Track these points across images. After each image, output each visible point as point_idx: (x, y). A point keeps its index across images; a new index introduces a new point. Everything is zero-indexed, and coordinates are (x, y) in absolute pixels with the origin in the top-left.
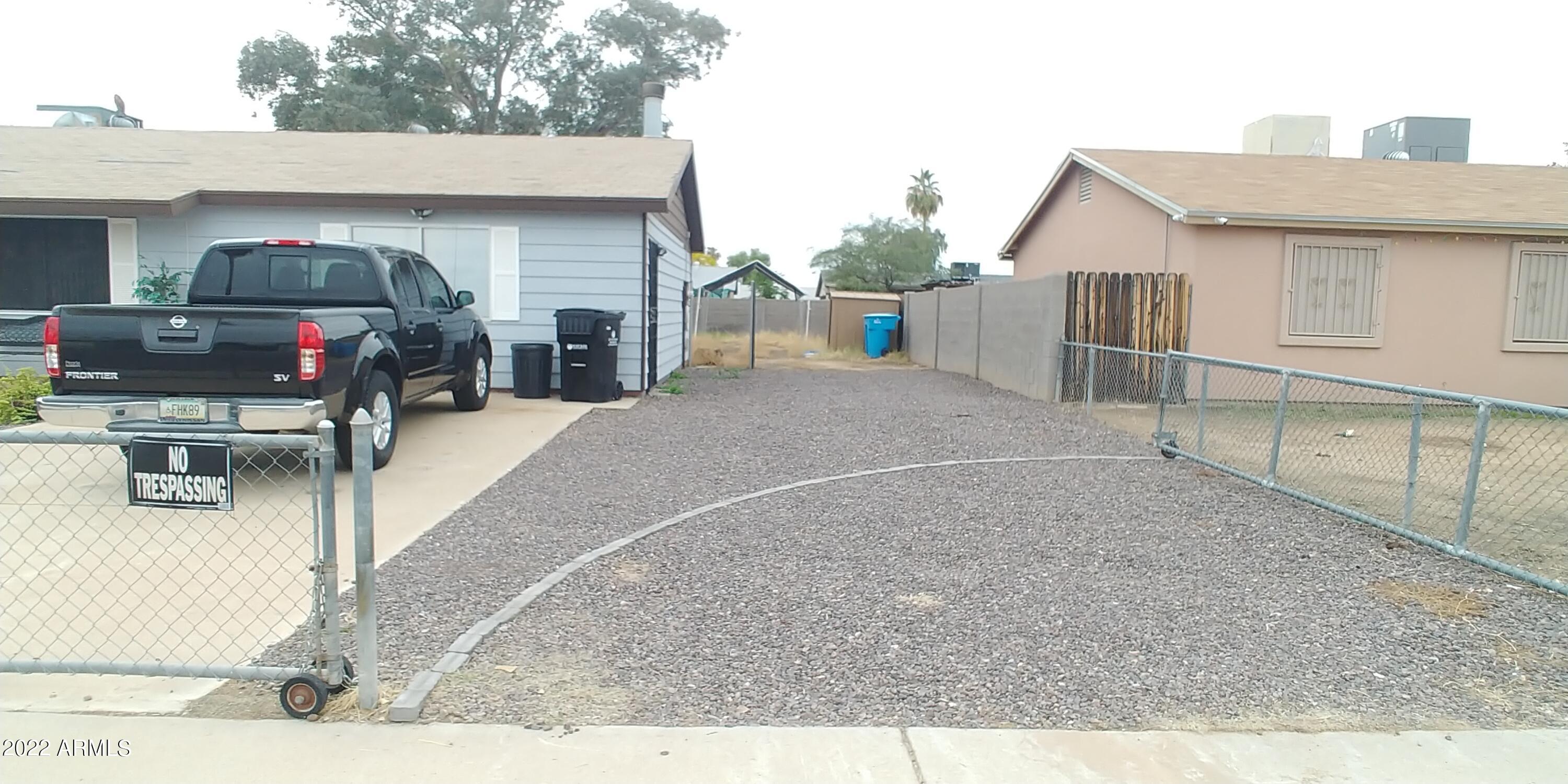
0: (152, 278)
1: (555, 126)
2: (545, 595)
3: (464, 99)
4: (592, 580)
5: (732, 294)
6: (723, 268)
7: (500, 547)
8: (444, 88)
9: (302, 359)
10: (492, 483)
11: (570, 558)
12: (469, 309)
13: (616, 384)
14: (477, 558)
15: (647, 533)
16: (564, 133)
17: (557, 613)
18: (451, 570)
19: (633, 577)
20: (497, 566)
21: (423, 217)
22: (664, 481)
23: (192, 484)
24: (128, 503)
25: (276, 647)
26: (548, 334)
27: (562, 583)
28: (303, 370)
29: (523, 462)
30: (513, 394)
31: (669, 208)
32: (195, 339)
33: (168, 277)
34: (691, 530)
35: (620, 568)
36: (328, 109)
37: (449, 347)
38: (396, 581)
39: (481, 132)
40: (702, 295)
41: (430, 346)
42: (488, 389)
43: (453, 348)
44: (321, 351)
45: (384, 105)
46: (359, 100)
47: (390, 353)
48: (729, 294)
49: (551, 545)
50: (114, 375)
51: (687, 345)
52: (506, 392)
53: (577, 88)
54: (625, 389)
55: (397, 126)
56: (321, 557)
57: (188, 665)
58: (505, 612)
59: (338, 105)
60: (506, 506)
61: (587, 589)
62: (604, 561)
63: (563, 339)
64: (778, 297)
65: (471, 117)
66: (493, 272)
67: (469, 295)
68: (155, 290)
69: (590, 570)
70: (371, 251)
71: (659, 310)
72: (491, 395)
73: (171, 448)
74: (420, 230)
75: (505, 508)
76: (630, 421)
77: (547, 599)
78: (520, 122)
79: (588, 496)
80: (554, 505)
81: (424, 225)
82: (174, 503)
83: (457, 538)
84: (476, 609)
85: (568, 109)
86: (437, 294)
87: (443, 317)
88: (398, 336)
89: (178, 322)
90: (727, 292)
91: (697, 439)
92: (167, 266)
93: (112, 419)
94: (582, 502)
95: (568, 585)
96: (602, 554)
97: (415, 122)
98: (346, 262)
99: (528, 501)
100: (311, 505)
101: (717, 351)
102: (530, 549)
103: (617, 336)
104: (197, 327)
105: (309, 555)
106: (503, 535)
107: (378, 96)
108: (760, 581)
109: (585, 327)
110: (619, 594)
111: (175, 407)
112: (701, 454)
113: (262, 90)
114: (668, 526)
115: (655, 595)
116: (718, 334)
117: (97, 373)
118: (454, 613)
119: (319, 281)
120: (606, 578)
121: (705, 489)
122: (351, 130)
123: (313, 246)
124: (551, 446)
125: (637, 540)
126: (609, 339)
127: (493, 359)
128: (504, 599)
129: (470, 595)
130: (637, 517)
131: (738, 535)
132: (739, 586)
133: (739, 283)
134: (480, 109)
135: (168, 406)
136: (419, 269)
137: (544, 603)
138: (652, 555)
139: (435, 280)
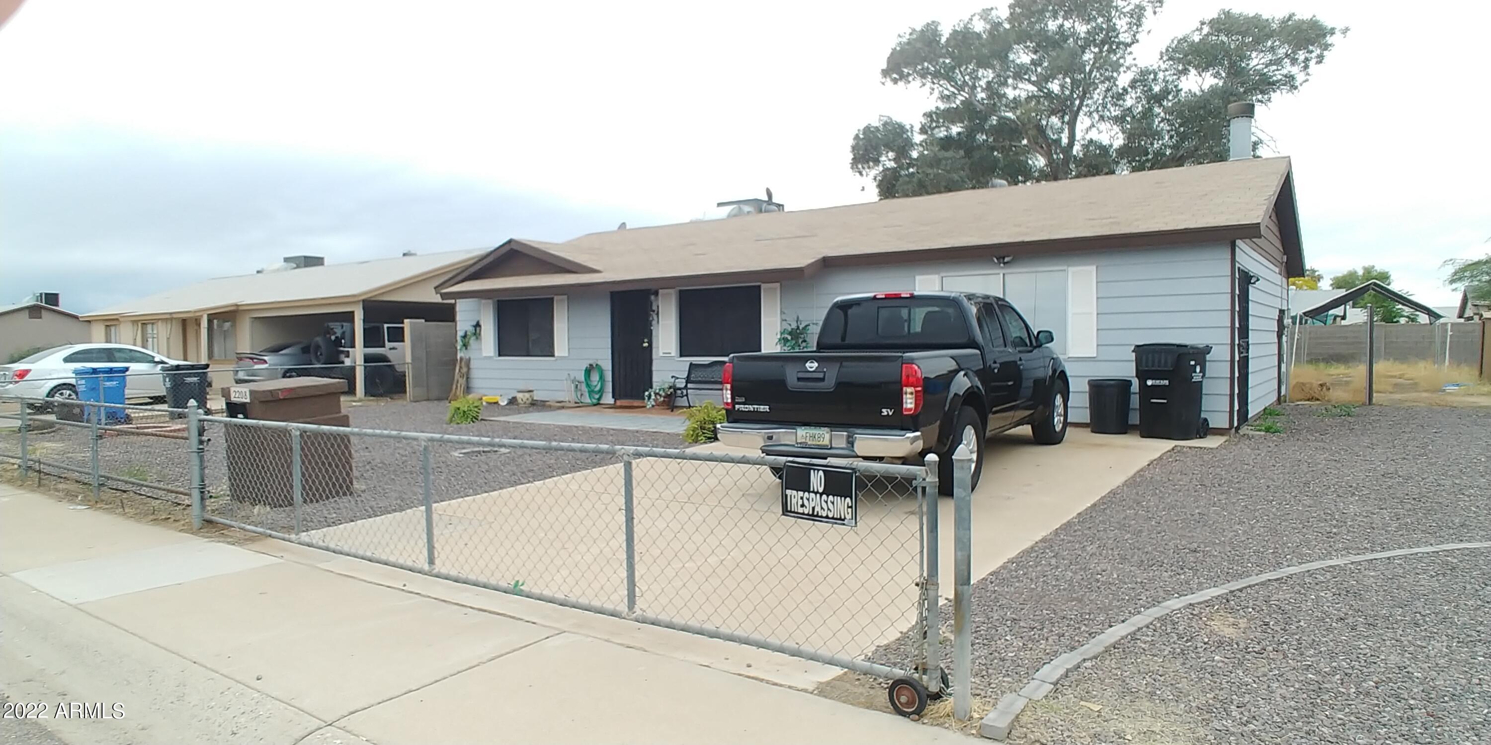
0: (790, 330)
1: (1129, 162)
2: (1129, 637)
3: (1039, 149)
4: (1180, 628)
5: (1338, 319)
6: (1326, 292)
7: (1082, 582)
8: (1021, 142)
9: (904, 396)
10: (1072, 517)
11: (1156, 602)
12: (1047, 347)
13: (1201, 421)
14: (1059, 590)
15: (1244, 585)
16: (1140, 168)
17: (1144, 657)
18: (1034, 599)
19: (1229, 632)
20: (1080, 601)
21: (1004, 263)
22: (1262, 530)
23: (826, 502)
24: (781, 512)
25: (884, 648)
26: (1127, 370)
27: (1148, 627)
28: (904, 406)
29: (1102, 498)
30: (1089, 429)
31: (1262, 233)
32: (823, 380)
33: (801, 328)
34: (1298, 588)
35: (1213, 620)
36: (920, 176)
37: (1028, 384)
38: (983, 602)
39: (1056, 179)
40: (1301, 323)
41: (1010, 383)
42: (1066, 424)
43: (1032, 385)
44: (919, 389)
45: (968, 165)
46: (946, 165)
47: (976, 390)
48: (1335, 319)
49: (1134, 586)
50: (766, 408)
51: (1284, 379)
52: (1083, 427)
53: (1153, 121)
54: (1211, 426)
55: (978, 182)
56: (925, 574)
57: (819, 652)
58: (1089, 649)
59: (929, 171)
60: (1087, 541)
61: (1176, 638)
62: (1194, 610)
63: (1142, 375)
64: (1403, 321)
65: (1046, 165)
66: (1071, 310)
67: (1047, 334)
68: (792, 339)
69: (1178, 618)
70: (960, 298)
71: (1250, 342)
72: (1068, 429)
73: (812, 471)
74: (1002, 275)
75: (1085, 543)
76: (1217, 461)
77: (1132, 642)
78: (1094, 162)
79: (1173, 539)
80: (1137, 545)
81: (1004, 271)
82: (813, 516)
83: (1039, 568)
84: (1060, 641)
85: (1143, 143)
86: (1018, 334)
87: (1024, 356)
88: (984, 374)
89: (812, 366)
90: (1333, 317)
91: (1301, 485)
92: (800, 318)
93: (765, 442)
94: (1166, 544)
95: (1154, 631)
96: (1192, 602)
97: (996, 177)
98: (937, 309)
99: (1109, 539)
100: (918, 527)
101: (1321, 385)
102: (1114, 588)
103: (1203, 371)
104: (825, 370)
105: (915, 571)
106: (1085, 569)
107: (963, 158)
108: (1394, 659)
109: (1166, 362)
110: (1213, 648)
111: (808, 435)
112: (1308, 502)
113: (869, 168)
114: (1269, 580)
115: (1256, 655)
116: (1322, 365)
117: (756, 406)
118: (1038, 641)
119: (917, 327)
120: (1197, 629)
121: (1314, 543)
122: (939, 192)
123: (912, 297)
124: (1132, 483)
125: (1232, 592)
126: (1193, 374)
127: (1071, 394)
128: (1087, 635)
129: (1053, 626)
130: (1231, 567)
131: (1361, 600)
132: (1365, 661)
133: (1348, 307)
134: (1055, 156)
135: (803, 434)
136: (1001, 312)
137: (1129, 645)
138: (1250, 610)
139: (1016, 320)
